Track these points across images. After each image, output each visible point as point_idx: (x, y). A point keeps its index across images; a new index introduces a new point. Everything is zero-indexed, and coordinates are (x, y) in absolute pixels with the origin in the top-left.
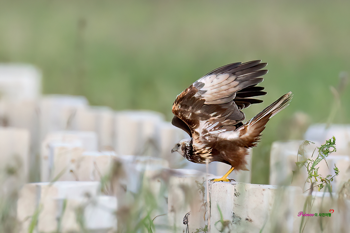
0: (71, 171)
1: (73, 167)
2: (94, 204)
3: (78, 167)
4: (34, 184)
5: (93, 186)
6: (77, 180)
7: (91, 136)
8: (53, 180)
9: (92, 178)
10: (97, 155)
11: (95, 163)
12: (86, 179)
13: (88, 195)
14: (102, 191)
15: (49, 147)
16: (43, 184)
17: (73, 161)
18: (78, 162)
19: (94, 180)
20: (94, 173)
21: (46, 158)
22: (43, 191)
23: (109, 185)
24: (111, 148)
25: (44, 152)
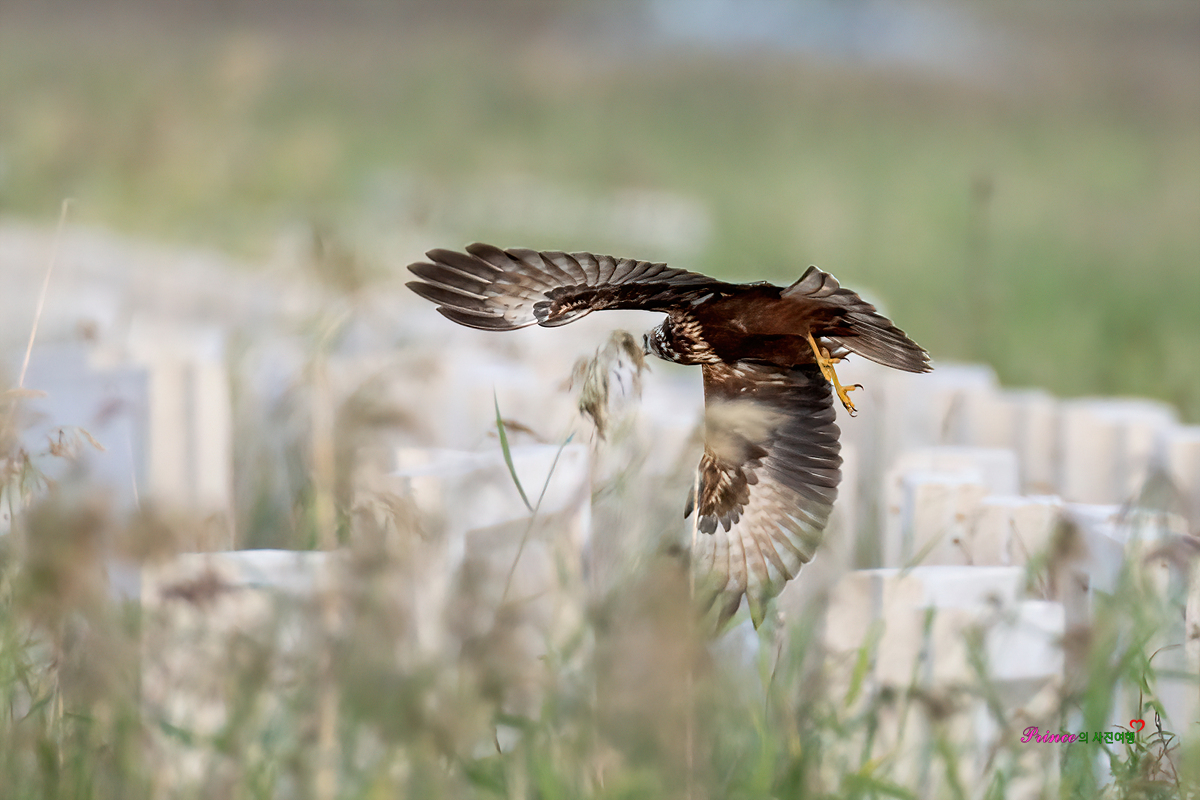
0: (956, 541)
1: (960, 531)
2: (1012, 621)
3: (972, 531)
4: (866, 574)
5: (1007, 577)
6: (970, 563)
7: (1005, 458)
8: (911, 561)
9: (1004, 557)
10: (1017, 503)
11: (1012, 523)
12: (991, 561)
13: (994, 600)
14: (1029, 590)
15: (903, 484)
16: (887, 574)
17: (960, 518)
18: (972, 519)
19: (1010, 564)
20: (1009, 546)
21: (896, 510)
22: (887, 588)
23: (1044, 575)
24: (1051, 488)
25: (892, 495)
